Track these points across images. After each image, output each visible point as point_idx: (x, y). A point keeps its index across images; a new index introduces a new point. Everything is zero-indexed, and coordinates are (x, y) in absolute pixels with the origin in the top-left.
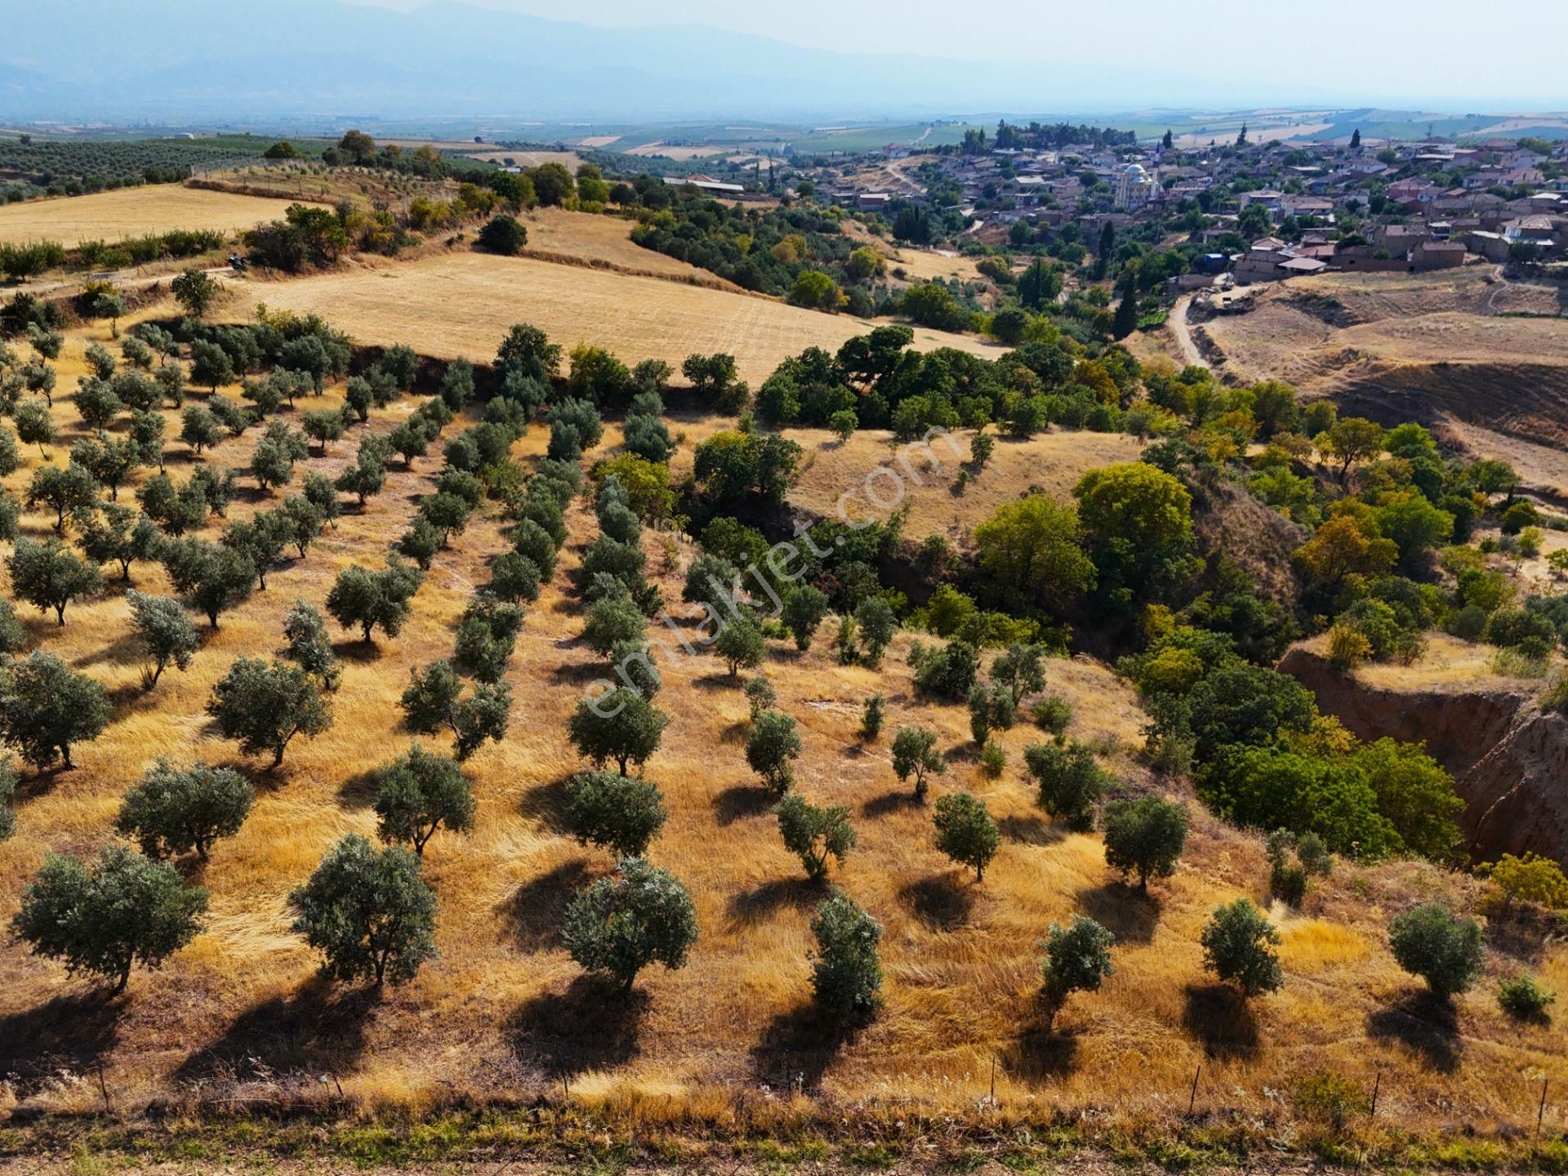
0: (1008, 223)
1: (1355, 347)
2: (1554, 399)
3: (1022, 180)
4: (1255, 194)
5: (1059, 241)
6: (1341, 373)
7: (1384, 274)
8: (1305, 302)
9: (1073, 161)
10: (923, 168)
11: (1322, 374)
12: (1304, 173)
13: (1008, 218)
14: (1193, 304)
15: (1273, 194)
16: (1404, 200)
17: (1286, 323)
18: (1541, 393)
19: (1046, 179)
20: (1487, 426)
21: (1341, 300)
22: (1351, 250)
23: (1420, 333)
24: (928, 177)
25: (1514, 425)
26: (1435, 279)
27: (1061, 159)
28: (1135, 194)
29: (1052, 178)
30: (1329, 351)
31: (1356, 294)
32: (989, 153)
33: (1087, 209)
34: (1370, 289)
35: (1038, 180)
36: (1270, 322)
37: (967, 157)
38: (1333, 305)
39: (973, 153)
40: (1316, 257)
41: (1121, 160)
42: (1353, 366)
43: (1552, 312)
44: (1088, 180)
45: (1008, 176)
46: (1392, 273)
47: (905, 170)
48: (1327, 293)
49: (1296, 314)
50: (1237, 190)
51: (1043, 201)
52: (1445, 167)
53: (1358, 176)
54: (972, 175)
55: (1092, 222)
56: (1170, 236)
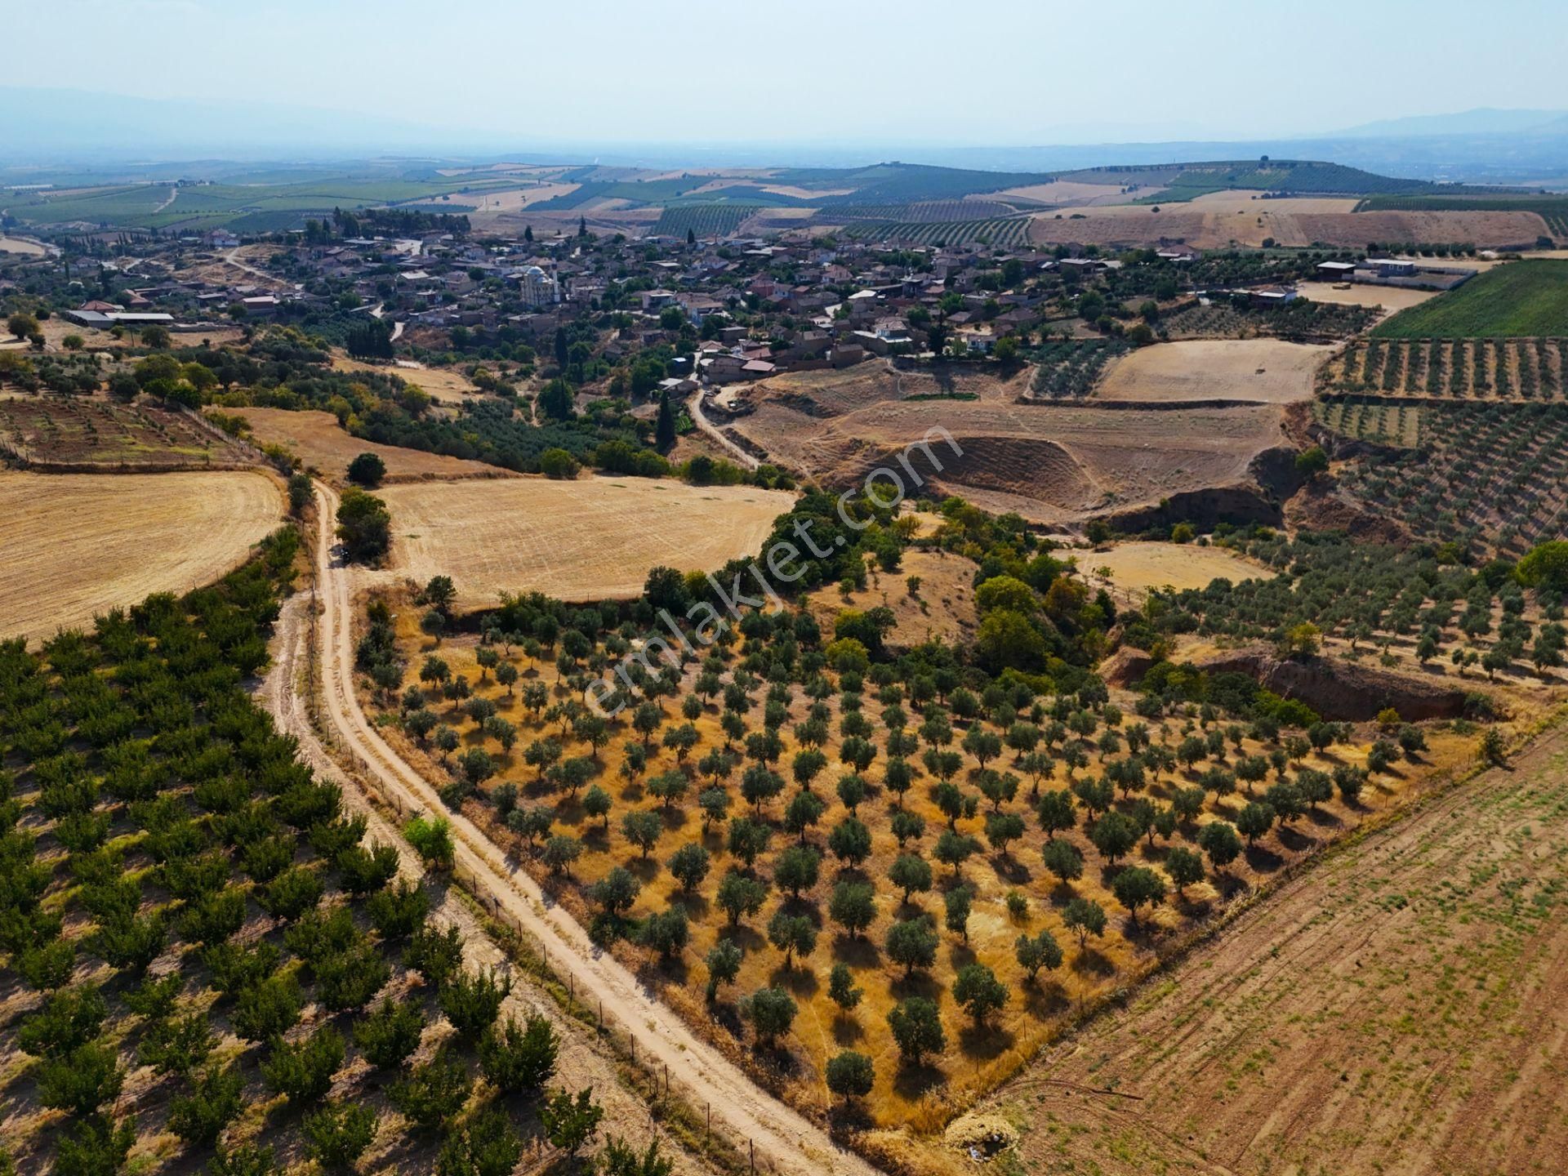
0: (432, 324)
1: (858, 437)
2: (987, 459)
3: (408, 276)
4: (654, 294)
5: (505, 343)
6: (857, 457)
7: (819, 372)
8: (787, 399)
9: (445, 255)
10: (275, 260)
11: (844, 459)
12: (670, 268)
13: (430, 320)
14: (705, 408)
15: (666, 293)
16: (775, 298)
17: (787, 419)
18: (980, 457)
19: (430, 274)
20: (957, 482)
21: (811, 397)
22: (784, 352)
23: (882, 421)
24: (288, 271)
25: (971, 479)
26: (858, 373)
27: (431, 252)
28: (542, 292)
29: (438, 274)
30: (841, 441)
31: (816, 390)
32: (341, 243)
33: (506, 309)
34: (822, 385)
35: (421, 274)
36: (774, 418)
37: (321, 248)
38: (808, 401)
39: (323, 243)
40: (761, 359)
41: (489, 252)
42: (863, 451)
43: (938, 392)
44: (477, 275)
45: (392, 272)
46: (826, 371)
47: (251, 261)
48: (799, 392)
49: (784, 410)
50: (631, 288)
51: (448, 299)
52: (773, 263)
53: (711, 271)
54: (345, 270)
55: (522, 322)
56: (602, 333)
